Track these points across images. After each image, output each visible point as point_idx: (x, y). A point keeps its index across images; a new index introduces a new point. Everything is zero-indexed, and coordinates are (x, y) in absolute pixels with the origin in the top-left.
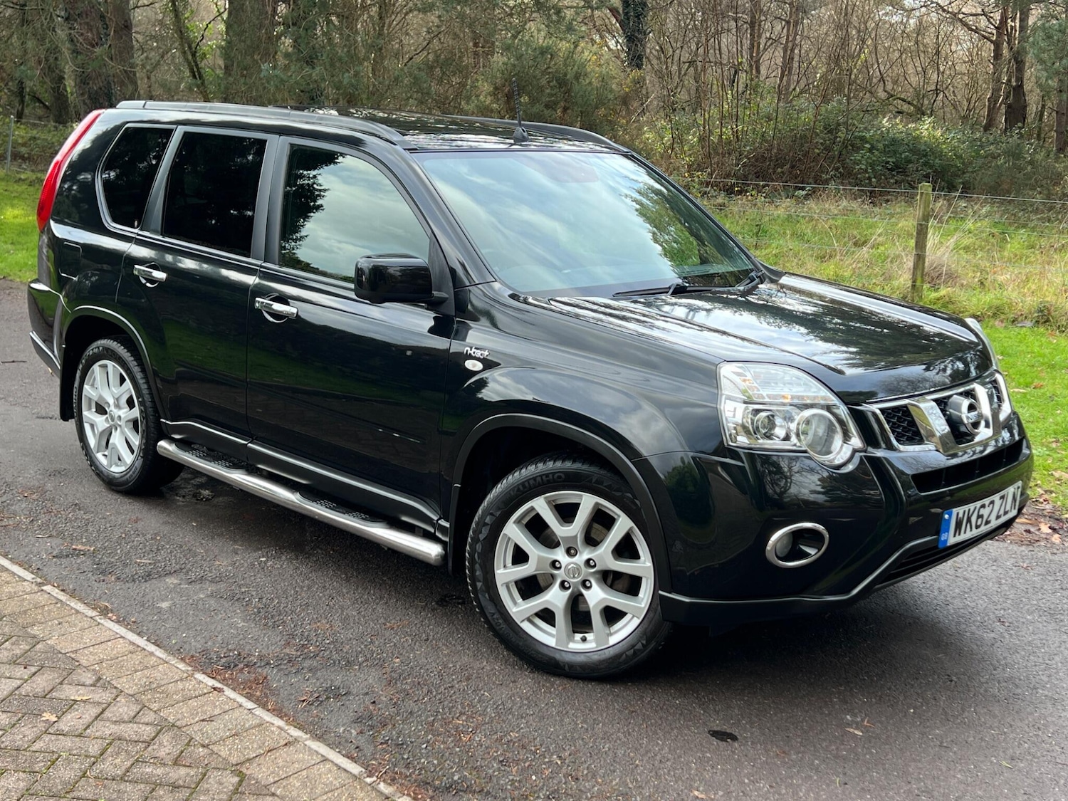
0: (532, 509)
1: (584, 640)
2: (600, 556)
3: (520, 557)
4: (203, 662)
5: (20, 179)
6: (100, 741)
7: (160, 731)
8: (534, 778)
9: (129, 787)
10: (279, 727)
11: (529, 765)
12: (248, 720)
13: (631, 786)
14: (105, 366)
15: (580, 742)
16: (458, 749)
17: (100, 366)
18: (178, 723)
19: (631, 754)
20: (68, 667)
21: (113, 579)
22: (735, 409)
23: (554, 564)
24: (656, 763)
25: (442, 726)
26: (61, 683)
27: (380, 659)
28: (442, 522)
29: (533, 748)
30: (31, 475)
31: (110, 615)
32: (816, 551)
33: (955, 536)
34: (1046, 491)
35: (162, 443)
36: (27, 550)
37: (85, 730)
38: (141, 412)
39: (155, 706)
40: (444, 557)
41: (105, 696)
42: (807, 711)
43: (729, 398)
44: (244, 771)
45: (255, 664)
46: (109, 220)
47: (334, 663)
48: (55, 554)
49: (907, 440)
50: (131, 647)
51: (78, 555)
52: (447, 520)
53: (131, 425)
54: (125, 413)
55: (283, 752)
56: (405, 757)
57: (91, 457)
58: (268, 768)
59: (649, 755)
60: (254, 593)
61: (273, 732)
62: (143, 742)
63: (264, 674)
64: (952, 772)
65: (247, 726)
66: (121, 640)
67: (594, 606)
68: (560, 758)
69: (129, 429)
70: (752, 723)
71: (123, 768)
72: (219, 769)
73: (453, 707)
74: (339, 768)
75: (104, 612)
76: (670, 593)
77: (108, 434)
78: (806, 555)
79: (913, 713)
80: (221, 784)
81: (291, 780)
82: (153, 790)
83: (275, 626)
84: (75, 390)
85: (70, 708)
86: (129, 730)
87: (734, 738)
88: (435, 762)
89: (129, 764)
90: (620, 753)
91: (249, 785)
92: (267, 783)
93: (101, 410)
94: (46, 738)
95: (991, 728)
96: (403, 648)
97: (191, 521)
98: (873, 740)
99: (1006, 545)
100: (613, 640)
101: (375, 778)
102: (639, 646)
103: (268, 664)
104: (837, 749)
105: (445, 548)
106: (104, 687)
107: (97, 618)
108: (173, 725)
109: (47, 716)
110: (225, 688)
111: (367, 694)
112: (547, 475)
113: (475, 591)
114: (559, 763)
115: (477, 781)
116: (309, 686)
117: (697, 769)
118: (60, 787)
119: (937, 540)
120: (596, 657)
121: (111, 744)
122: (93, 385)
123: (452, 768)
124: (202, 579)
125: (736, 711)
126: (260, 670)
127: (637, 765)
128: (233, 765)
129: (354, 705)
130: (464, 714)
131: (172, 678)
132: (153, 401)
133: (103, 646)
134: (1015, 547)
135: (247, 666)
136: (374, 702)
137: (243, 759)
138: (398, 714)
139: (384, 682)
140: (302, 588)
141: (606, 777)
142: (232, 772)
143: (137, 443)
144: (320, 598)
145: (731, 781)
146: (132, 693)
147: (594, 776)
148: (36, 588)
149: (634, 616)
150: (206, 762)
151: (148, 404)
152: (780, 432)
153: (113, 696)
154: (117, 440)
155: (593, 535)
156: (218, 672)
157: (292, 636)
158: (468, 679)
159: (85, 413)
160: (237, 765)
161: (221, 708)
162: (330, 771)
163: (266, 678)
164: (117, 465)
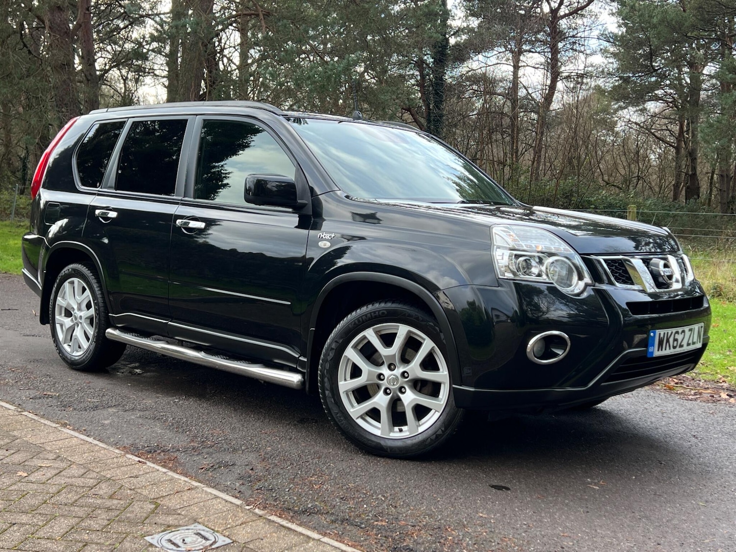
0: (365, 337)
1: (401, 431)
2: (412, 369)
3: (356, 372)
4: (134, 449)
5: (20, 225)
6: (57, 486)
7: (100, 482)
8: (365, 506)
9: (77, 509)
10: (184, 481)
11: (361, 501)
13: (434, 510)
14: (72, 283)
15: (399, 489)
16: (311, 492)
17: (69, 283)
18: (113, 478)
20: (38, 451)
21: (71, 409)
22: (503, 254)
23: (380, 376)
24: (453, 500)
26: (32, 458)
27: (257, 448)
28: (302, 358)
29: (365, 492)
30: (18, 361)
31: (68, 427)
32: (563, 351)
33: (658, 350)
34: (724, 376)
35: (109, 330)
36: (12, 396)
37: (47, 481)
38: (96, 310)
39: (98, 470)
40: (303, 383)
41: (64, 465)
42: (559, 477)
43: (499, 247)
44: (159, 501)
45: (169, 450)
46: (80, 184)
47: (225, 449)
48: (31, 397)
49: (622, 282)
50: (82, 442)
52: (305, 357)
53: (89, 321)
54: (85, 313)
55: (188, 494)
56: (274, 495)
57: (59, 348)
58: (176, 501)
60: (170, 416)
61: (180, 483)
62: (88, 487)
63: (175, 456)
64: (663, 508)
65: (162, 480)
66: (75, 439)
67: (408, 405)
68: (384, 496)
69: (87, 324)
70: (520, 482)
71: (73, 500)
72: (141, 501)
73: (308, 471)
75: (65, 425)
76: (461, 386)
77: (72, 329)
78: (556, 355)
80: (142, 508)
81: (192, 507)
82: (94, 510)
84: (51, 301)
85: (37, 470)
86: (79, 482)
87: (508, 489)
88: (295, 498)
89: (77, 497)
90: (426, 495)
91: (163, 509)
92: (175, 508)
93: (68, 314)
94: (20, 484)
95: (690, 486)
96: (274, 442)
97: (128, 383)
98: (607, 491)
100: (421, 429)
101: (252, 507)
102: (440, 432)
103: (178, 450)
104: (581, 495)
105: (304, 377)
106: (62, 461)
107: (59, 428)
108: (109, 479)
109: (20, 473)
110: (147, 462)
111: (247, 465)
112: (374, 312)
113: (325, 397)
114: (383, 499)
115: (325, 507)
116: (206, 462)
118: (27, 508)
119: (646, 351)
120: (409, 442)
121: (65, 487)
122: (63, 298)
123: (307, 501)
125: (509, 476)
126: (172, 454)
127: (439, 501)
128: (151, 499)
129: (237, 470)
130: (316, 475)
131: (110, 456)
132: (104, 302)
133: (63, 441)
135: (163, 451)
136: (252, 469)
137: (158, 496)
139: (260, 460)
140: (203, 414)
141: (417, 506)
142: (150, 502)
143: (92, 333)
144: (216, 419)
145: (506, 509)
146: (82, 463)
147: (408, 505)
148: (17, 414)
149: (436, 411)
150: (132, 497)
151: (101, 304)
152: (535, 270)
154: (78, 333)
155: (407, 357)
156: (142, 454)
157: (196, 436)
158: (319, 458)
159: (57, 317)
160: (154, 499)
161: (144, 471)
162: (220, 503)
163: (176, 457)
164: (77, 351)
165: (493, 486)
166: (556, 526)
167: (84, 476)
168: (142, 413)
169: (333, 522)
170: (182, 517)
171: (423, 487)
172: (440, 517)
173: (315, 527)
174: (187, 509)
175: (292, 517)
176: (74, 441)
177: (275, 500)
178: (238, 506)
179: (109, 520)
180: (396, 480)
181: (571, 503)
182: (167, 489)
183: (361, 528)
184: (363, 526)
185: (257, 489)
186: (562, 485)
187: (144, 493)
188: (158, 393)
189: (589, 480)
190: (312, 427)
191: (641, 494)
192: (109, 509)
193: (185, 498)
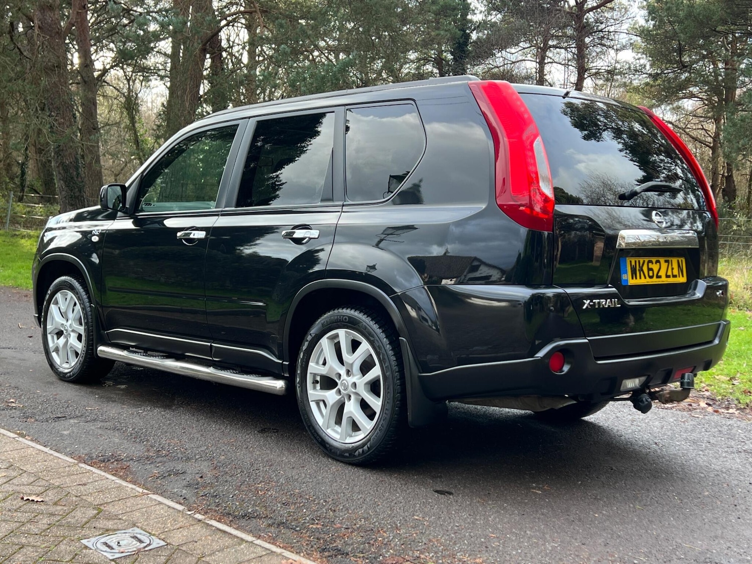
5: (15, 235)
7: (48, 490)
9: (19, 514)
12: (111, 485)
13: (371, 514)
15: (342, 494)
18: (61, 486)
19: (376, 500)
21: (33, 420)
25: (246, 487)
29: (308, 497)
31: (27, 437)
34: (707, 385)
41: (14, 474)
44: (102, 508)
45: (122, 459)
47: (178, 458)
51: (11, 409)
56: (217, 501)
59: (389, 500)
60: (130, 426)
65: (109, 487)
66: (32, 449)
70: (465, 487)
71: (18, 506)
74: (169, 507)
75: (22, 435)
79: (581, 483)
83: (141, 441)
86: (27, 489)
87: (450, 493)
97: (95, 395)
99: (672, 411)
101: (193, 512)
104: (522, 499)
106: (14, 470)
115: (265, 512)
117: (420, 507)
124: (95, 420)
125: (456, 481)
126: (125, 463)
134: (679, 412)
135: (117, 460)
136: (201, 477)
137: (102, 502)
138: (217, 482)
139: (212, 468)
144: (176, 429)
145: (442, 512)
146: (32, 472)
147: (347, 509)
153: (19, 474)
158: (271, 466)
163: (128, 466)
165: (437, 491)
166: (487, 527)
167: (33, 484)
168: (102, 424)
169: (269, 525)
170: (122, 521)
171: (366, 492)
172: (375, 520)
173: (251, 531)
174: (129, 514)
175: (231, 521)
176: (30, 451)
177: (217, 506)
178: (180, 511)
179: (49, 525)
180: (341, 486)
181: (509, 507)
182: (113, 496)
183: (296, 531)
184: (298, 529)
185: (202, 496)
186: (506, 489)
187: (89, 500)
188: (123, 404)
189: (534, 485)
190: (271, 437)
191: (581, 498)
192: (52, 515)
193: (129, 504)
